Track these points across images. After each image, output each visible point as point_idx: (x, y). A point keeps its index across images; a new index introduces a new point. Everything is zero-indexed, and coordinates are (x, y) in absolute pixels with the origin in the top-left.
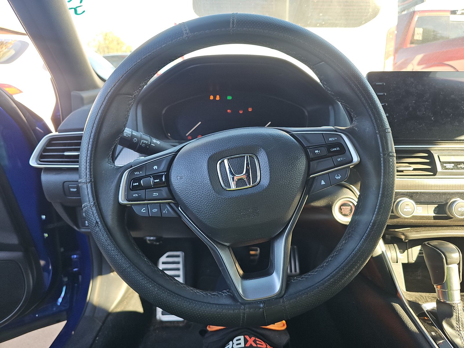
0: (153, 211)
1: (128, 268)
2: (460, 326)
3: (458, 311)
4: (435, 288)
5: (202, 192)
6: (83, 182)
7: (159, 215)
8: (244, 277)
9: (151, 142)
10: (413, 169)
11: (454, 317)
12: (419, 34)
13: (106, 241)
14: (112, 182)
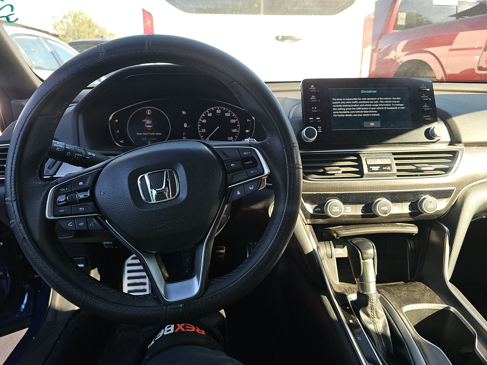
0: (80, 224)
1: (56, 278)
2: (375, 314)
3: (373, 300)
4: (356, 281)
5: (124, 206)
6: (9, 201)
7: (86, 228)
8: (168, 281)
9: (85, 155)
10: (342, 172)
11: (369, 306)
12: (402, 19)
13: (34, 254)
14: (38, 200)
